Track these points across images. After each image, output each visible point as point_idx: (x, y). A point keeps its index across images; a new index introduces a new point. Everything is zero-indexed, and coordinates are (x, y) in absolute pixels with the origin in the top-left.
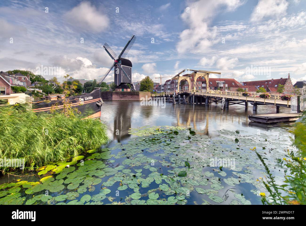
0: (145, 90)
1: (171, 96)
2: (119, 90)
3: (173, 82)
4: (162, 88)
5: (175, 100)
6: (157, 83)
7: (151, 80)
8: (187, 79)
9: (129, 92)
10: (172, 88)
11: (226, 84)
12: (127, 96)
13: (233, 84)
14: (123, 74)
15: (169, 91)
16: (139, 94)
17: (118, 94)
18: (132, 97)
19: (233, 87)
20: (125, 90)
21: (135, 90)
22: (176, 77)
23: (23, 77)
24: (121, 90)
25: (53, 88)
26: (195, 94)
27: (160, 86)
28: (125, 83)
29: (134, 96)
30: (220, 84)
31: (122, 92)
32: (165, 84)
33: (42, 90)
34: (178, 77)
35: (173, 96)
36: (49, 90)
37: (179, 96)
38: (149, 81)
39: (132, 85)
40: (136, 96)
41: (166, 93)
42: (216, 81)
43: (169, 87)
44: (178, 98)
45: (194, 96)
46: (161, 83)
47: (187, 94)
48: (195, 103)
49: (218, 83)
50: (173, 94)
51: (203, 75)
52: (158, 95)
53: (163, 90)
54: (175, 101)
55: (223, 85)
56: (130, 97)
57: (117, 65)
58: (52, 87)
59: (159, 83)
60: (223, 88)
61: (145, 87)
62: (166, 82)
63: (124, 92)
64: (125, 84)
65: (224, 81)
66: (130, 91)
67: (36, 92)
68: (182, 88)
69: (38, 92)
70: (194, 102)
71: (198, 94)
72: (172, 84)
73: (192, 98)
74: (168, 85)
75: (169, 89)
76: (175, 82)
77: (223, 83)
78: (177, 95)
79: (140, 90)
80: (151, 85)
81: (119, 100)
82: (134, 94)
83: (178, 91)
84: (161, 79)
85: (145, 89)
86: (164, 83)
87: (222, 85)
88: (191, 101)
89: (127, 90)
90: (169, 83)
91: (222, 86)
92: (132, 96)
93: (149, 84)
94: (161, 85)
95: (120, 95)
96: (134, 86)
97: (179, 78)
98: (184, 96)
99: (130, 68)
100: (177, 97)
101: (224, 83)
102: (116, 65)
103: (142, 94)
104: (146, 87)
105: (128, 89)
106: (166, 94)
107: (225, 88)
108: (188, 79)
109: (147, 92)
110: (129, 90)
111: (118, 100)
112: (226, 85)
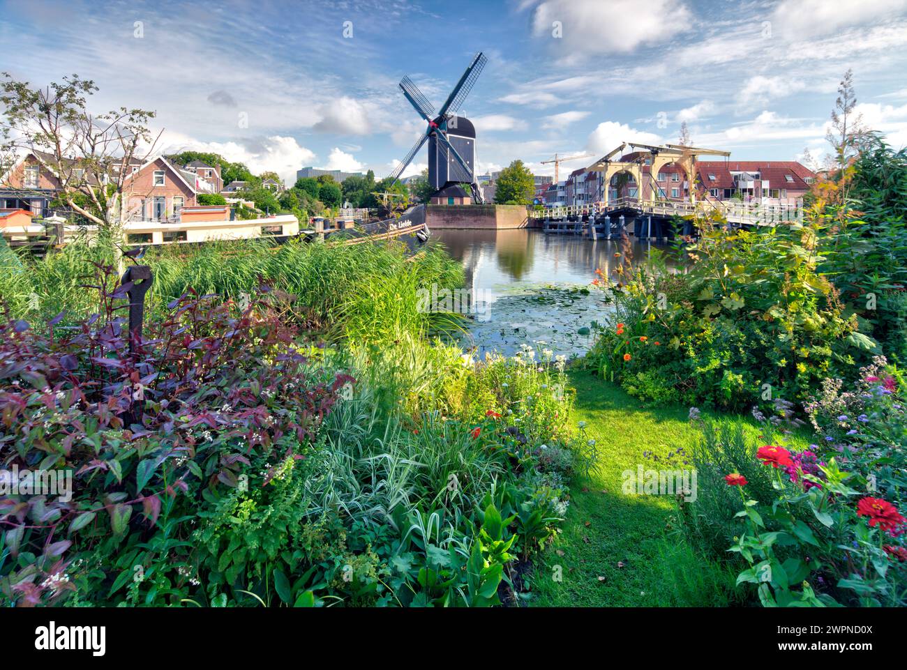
0: (509, 202)
1: (585, 218)
2: (441, 203)
3: (592, 176)
4: (560, 194)
5: (594, 228)
6: (544, 178)
7: (527, 171)
8: (630, 170)
9: (469, 207)
10: (590, 193)
11: (763, 179)
12: (464, 217)
13: (790, 179)
14: (451, 158)
15: (580, 202)
16: (495, 211)
17: (440, 211)
18: (475, 221)
19: (789, 188)
20: (457, 202)
21: (483, 199)
22: (600, 166)
23: (207, 170)
24: (446, 202)
25: (276, 195)
26: (654, 212)
27: (554, 187)
28: (458, 183)
29: (482, 217)
30: (743, 180)
31: (450, 207)
32: (569, 183)
33: (253, 203)
34: (604, 164)
35: (590, 217)
36: (267, 201)
37: (608, 218)
38: (520, 176)
39: (475, 186)
40: (487, 218)
41: (569, 209)
42: (731, 173)
43: (580, 191)
44: (603, 223)
45: (649, 218)
46: (557, 176)
47: (630, 214)
48: (654, 239)
49: (736, 177)
50: (590, 213)
51: (676, 160)
52: (548, 216)
53: (562, 198)
54: (594, 231)
55: (753, 182)
56: (471, 219)
57: (435, 135)
58: (273, 194)
59: (550, 178)
60: (754, 192)
61: (510, 190)
62: (572, 175)
63: (455, 207)
64: (457, 186)
65: (759, 170)
66: (469, 204)
67: (241, 207)
68: (619, 196)
69: (245, 207)
70: (652, 236)
71: (663, 211)
72: (590, 182)
73: (643, 223)
74: (577, 185)
75: (580, 197)
76: (598, 176)
77: (753, 176)
78: (602, 216)
79: (495, 199)
80: (528, 185)
81: (443, 227)
82: (483, 212)
83: (606, 202)
84: (556, 165)
85: (511, 198)
86: (566, 179)
87: (749, 183)
88: (642, 232)
89: (462, 202)
90: (580, 179)
91: (750, 185)
92: (476, 218)
93: (522, 184)
94: (556, 186)
95: (444, 216)
96: (481, 190)
97: (609, 167)
98: (622, 217)
99: (469, 140)
100: (600, 221)
101: (757, 177)
102: (433, 133)
103: (503, 211)
104: (514, 191)
105: (465, 198)
106: (569, 213)
107: (760, 192)
108: (635, 170)
109: (517, 206)
110: (467, 201)
111: (440, 229)
112: (766, 185)
